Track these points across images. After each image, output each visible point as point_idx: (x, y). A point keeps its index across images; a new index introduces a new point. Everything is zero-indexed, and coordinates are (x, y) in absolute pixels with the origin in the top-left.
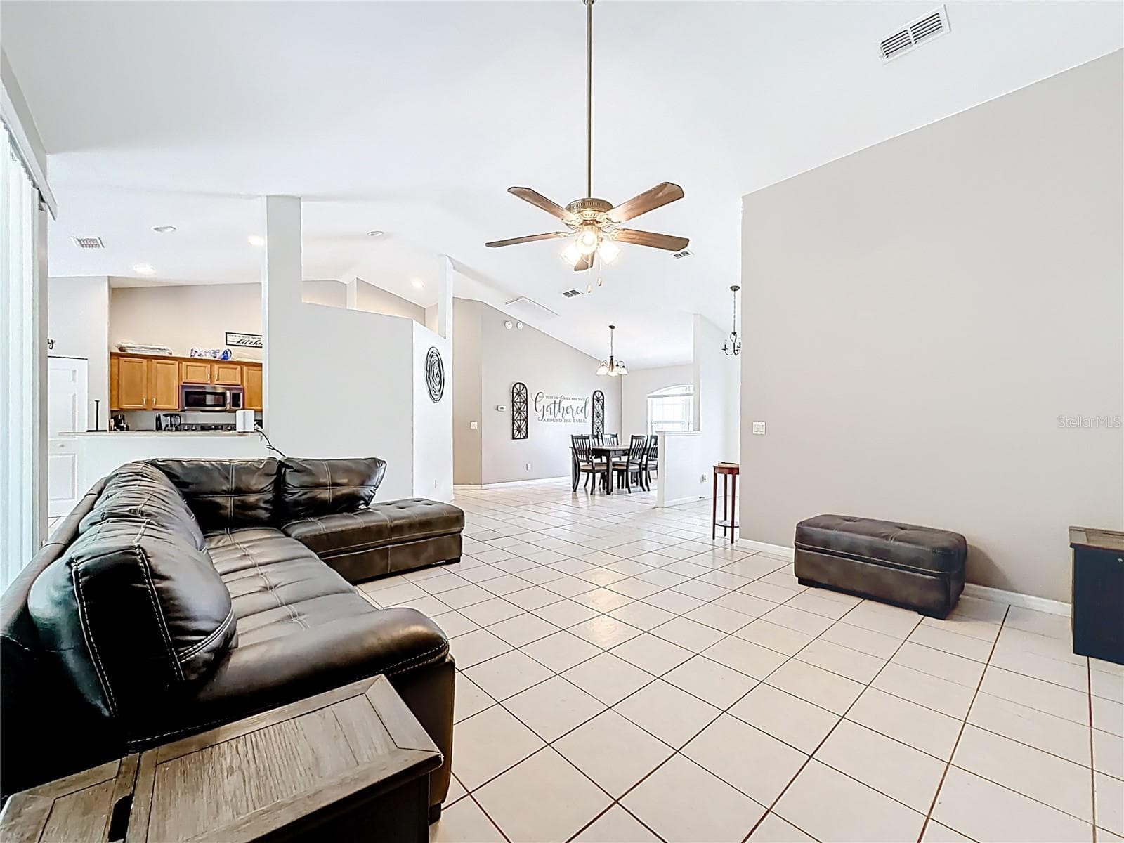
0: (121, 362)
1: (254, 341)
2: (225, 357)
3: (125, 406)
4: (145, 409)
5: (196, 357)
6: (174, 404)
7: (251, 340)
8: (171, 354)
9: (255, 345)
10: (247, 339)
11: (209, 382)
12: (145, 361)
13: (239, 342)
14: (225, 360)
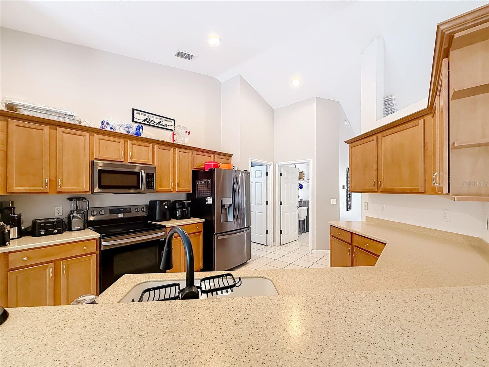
0: (10, 126)
1: (157, 121)
2: (138, 133)
3: (16, 189)
4: (47, 193)
5: (108, 129)
6: (83, 186)
7: (155, 120)
8: (80, 122)
9: (157, 125)
10: (151, 119)
11: (123, 160)
12: (46, 129)
13: (144, 120)
14: (137, 137)
